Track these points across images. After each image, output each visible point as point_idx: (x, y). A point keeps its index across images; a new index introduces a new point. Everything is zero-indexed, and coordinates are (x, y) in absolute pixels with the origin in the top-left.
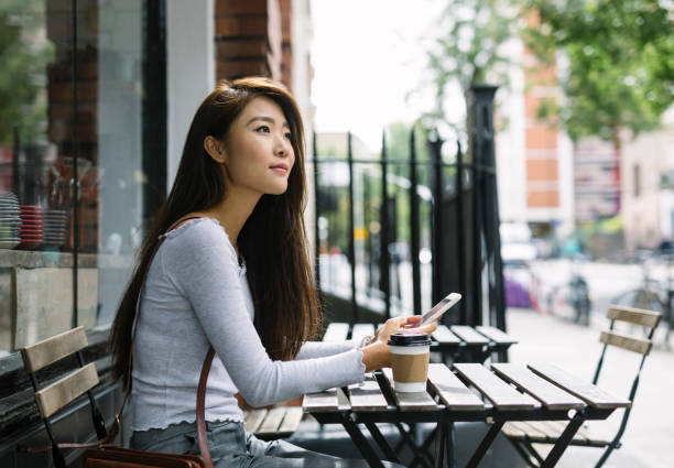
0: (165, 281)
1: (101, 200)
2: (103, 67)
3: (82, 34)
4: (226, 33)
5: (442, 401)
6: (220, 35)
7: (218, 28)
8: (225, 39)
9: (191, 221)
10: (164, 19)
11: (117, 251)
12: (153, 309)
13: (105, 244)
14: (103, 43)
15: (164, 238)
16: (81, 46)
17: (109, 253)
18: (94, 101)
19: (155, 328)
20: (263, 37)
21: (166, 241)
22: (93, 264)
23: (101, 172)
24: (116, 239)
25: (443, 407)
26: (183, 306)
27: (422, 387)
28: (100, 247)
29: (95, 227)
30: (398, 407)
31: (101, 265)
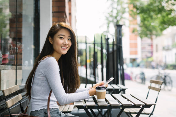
0: (40, 73)
1: (23, 52)
2: (24, 19)
3: (18, 10)
4: (55, 10)
5: (109, 103)
6: (54, 11)
7: (53, 10)
8: (55, 12)
9: (47, 58)
10: (39, 7)
11: (27, 65)
12: (37, 80)
13: (24, 64)
14: (24, 13)
15: (40, 62)
16: (18, 14)
17: (25, 66)
18: (21, 27)
19: (37, 85)
20: (64, 12)
21: (41, 63)
22: (21, 69)
23: (23, 45)
24: (27, 62)
25: (109, 105)
26: (45, 79)
27: (104, 100)
28: (23, 64)
29: (21, 59)
30: (98, 105)
31: (23, 69)
